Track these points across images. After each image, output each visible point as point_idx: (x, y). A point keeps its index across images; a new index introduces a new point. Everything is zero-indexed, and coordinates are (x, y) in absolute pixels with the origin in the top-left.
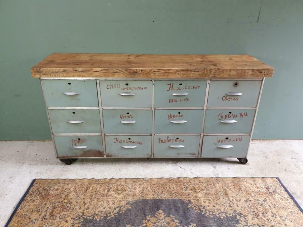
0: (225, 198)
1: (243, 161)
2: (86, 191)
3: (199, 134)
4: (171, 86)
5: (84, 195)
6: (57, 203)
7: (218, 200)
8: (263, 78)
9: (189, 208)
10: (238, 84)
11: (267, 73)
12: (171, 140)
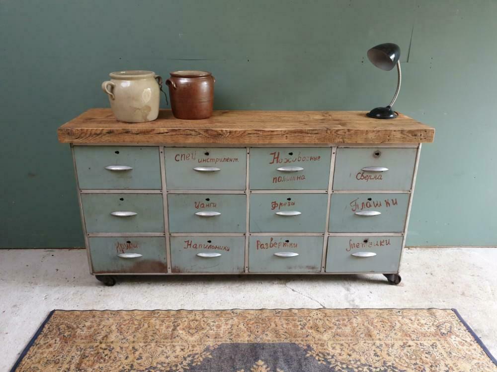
0: (367, 341)
1: (393, 279)
2: (137, 329)
3: (321, 234)
4: (276, 156)
5: (135, 336)
6: (89, 349)
7: (356, 344)
8: (419, 144)
9: (308, 357)
10: (381, 153)
11: (424, 136)
12: (277, 244)
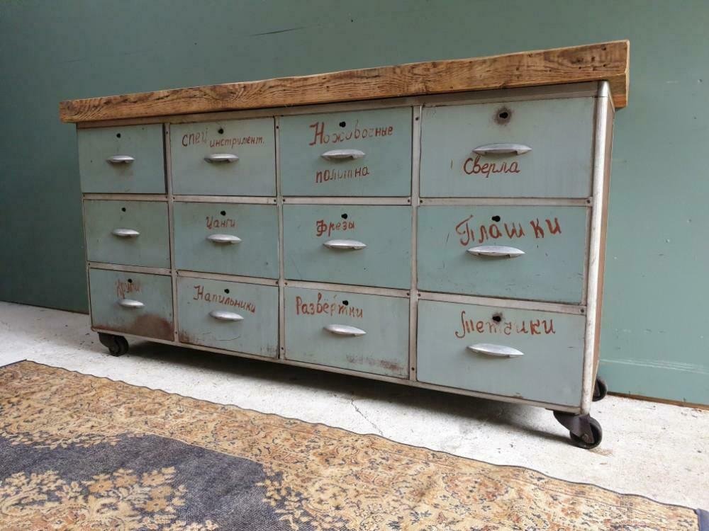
3: (405, 294)
4: (319, 131)
5: (63, 400)
9: (255, 486)
10: (510, 113)
11: (601, 62)
12: (327, 307)
